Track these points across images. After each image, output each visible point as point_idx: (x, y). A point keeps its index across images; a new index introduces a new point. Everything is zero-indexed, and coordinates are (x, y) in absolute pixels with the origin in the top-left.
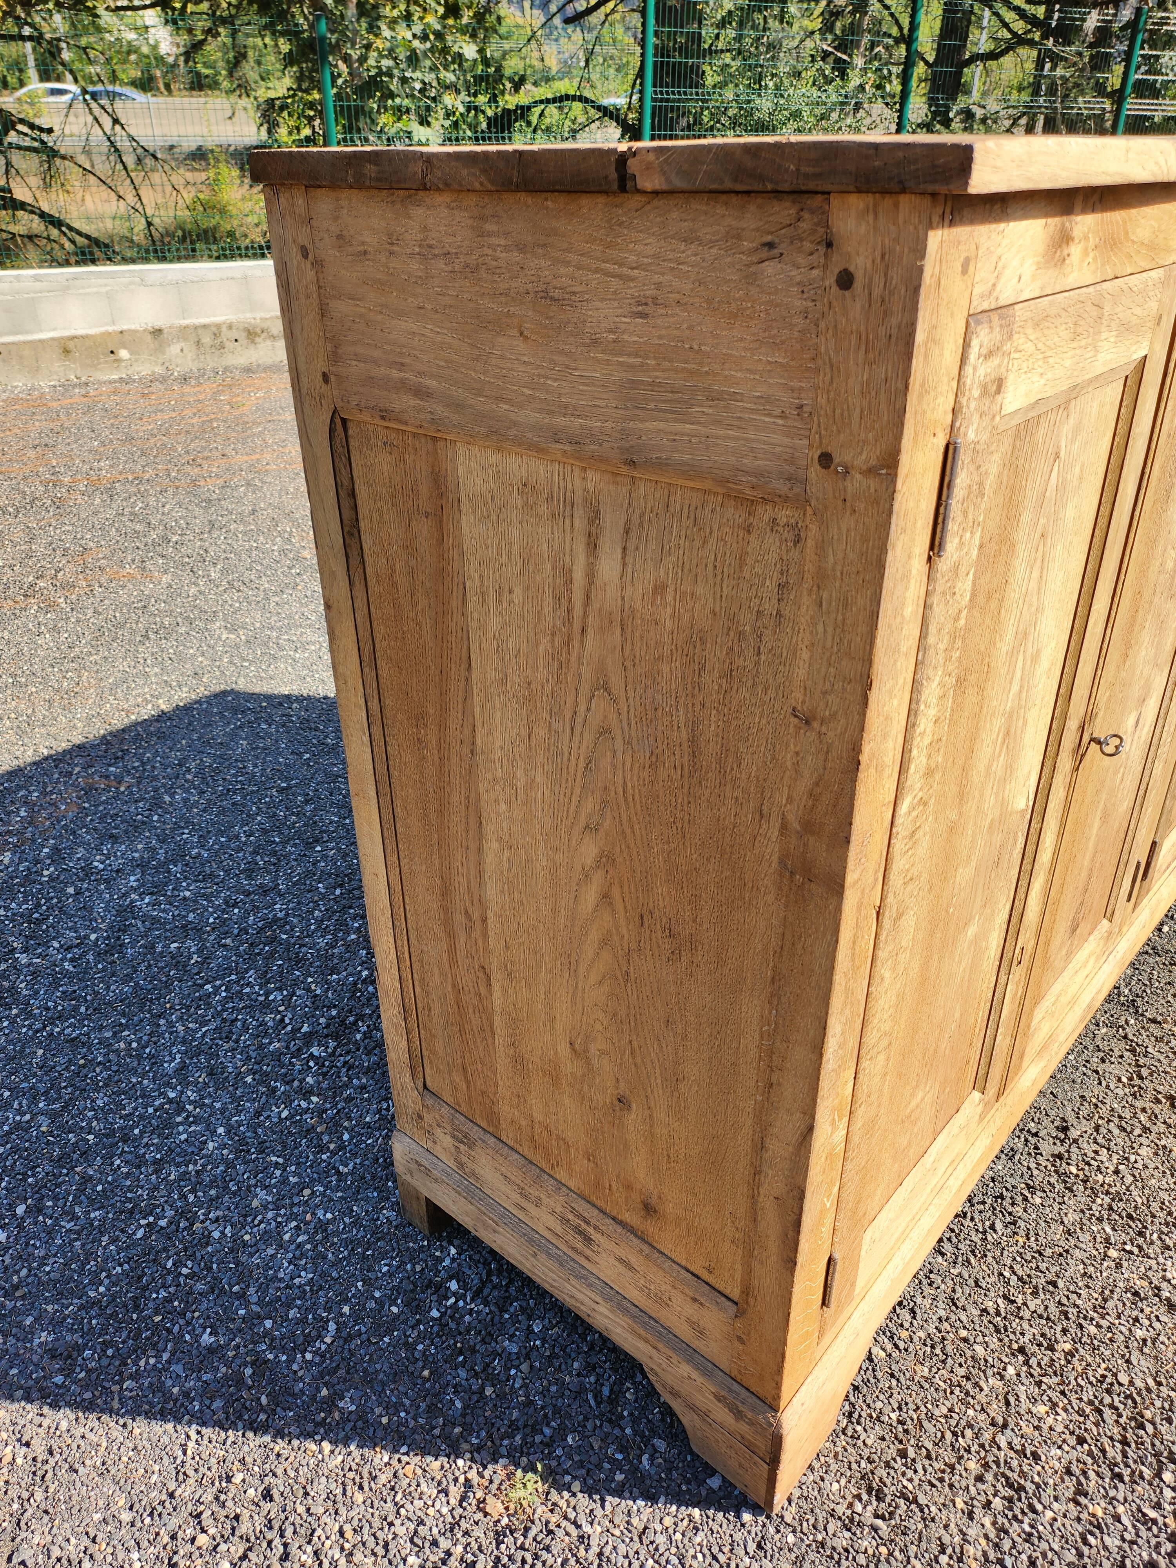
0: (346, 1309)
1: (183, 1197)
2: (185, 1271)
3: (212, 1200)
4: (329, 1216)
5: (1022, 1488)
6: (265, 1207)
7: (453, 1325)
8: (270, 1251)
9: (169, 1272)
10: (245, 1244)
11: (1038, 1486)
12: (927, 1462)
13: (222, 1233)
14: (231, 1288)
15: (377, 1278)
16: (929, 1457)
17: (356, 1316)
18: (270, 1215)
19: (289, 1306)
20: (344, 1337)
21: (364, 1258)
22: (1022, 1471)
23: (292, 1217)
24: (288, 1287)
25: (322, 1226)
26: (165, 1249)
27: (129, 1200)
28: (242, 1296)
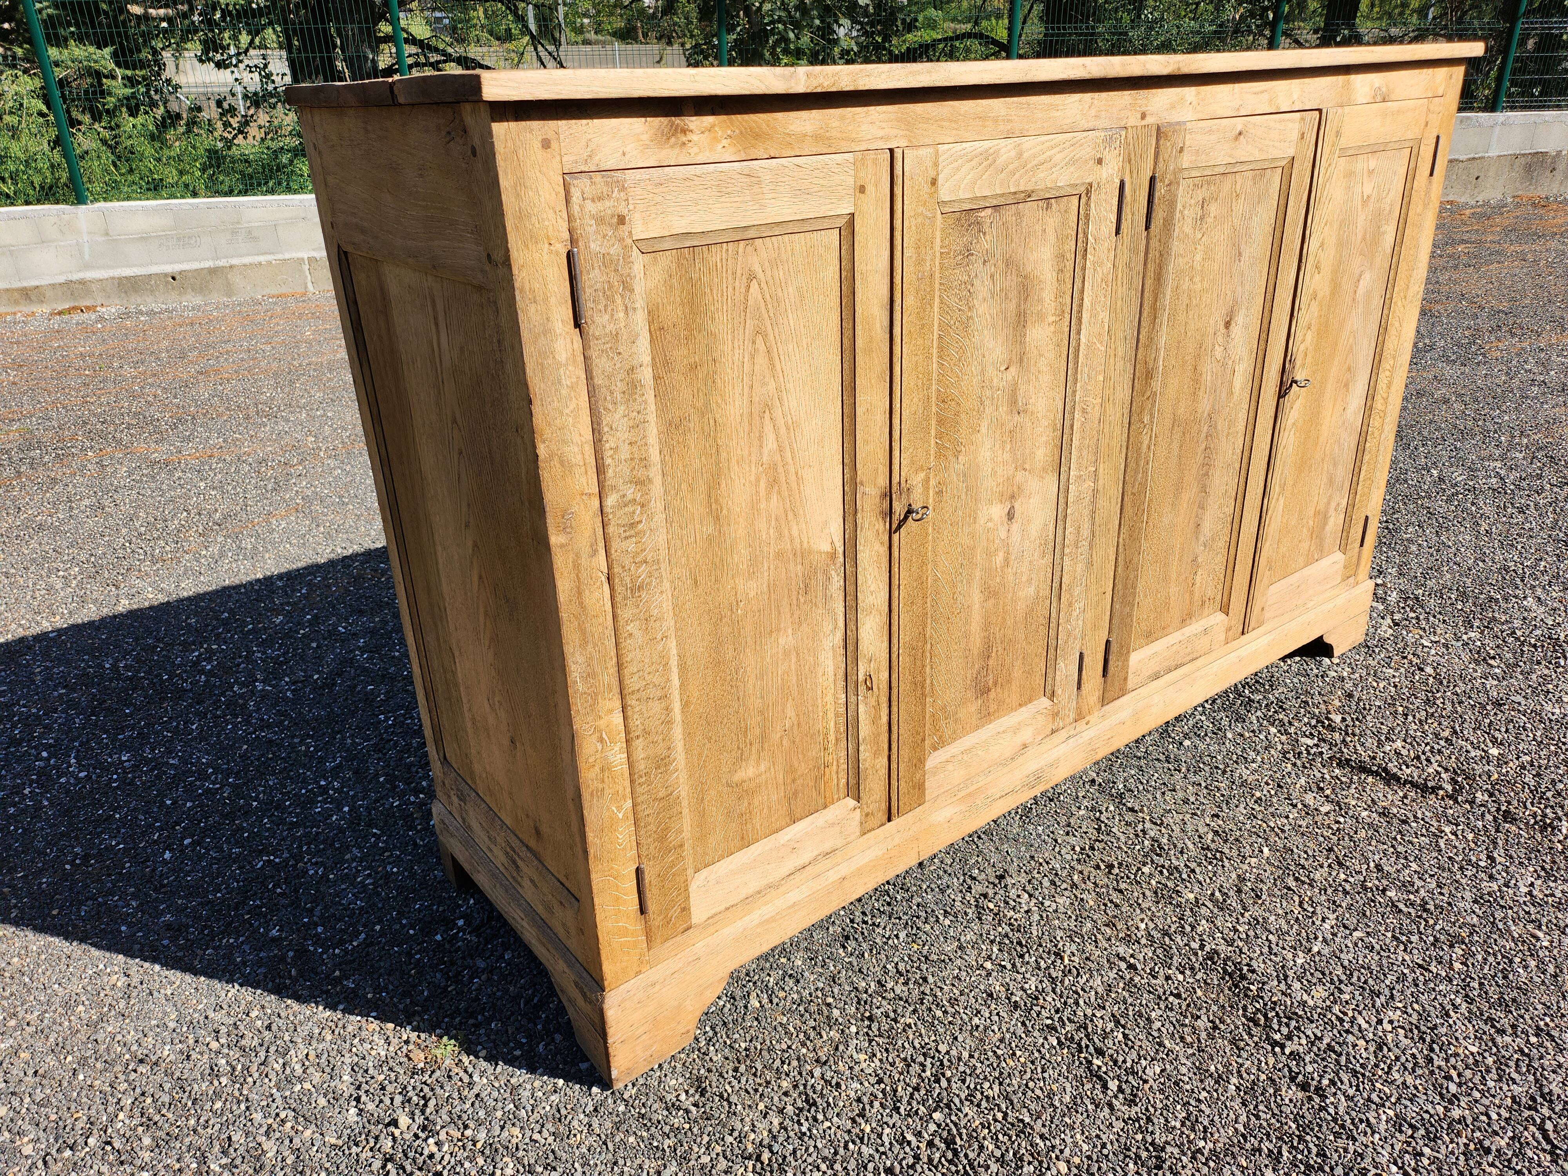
0: (378, 928)
1: (300, 847)
2: (279, 890)
3: (319, 851)
4: (395, 870)
5: (815, 1104)
6: (353, 860)
7: (447, 946)
8: (343, 887)
9: (269, 890)
10: (328, 880)
11: (829, 1104)
12: (751, 1077)
13: (316, 872)
14: (306, 904)
15: (409, 912)
16: (755, 1075)
17: (382, 933)
18: (354, 864)
19: (340, 920)
20: (366, 944)
21: (407, 898)
22: (821, 1093)
23: (370, 867)
24: (345, 909)
25: (387, 876)
26: (272, 877)
27: (262, 844)
28: (311, 910)
